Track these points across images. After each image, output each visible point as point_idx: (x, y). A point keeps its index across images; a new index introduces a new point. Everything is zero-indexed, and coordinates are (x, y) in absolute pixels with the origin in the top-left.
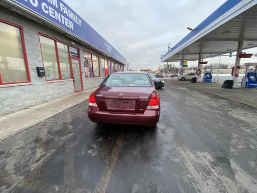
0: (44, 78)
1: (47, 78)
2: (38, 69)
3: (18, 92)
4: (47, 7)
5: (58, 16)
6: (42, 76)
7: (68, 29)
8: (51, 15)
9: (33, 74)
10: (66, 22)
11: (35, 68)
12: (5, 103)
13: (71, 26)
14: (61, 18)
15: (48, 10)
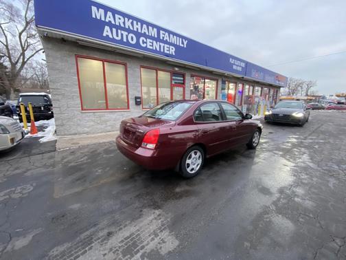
0: (141, 106)
1: (144, 107)
2: (136, 98)
3: (118, 117)
4: (145, 41)
5: (156, 46)
6: (139, 105)
7: (167, 55)
8: (148, 47)
9: (132, 102)
10: (166, 49)
11: (134, 97)
12: (108, 123)
13: (172, 51)
14: (160, 46)
15: (146, 43)
